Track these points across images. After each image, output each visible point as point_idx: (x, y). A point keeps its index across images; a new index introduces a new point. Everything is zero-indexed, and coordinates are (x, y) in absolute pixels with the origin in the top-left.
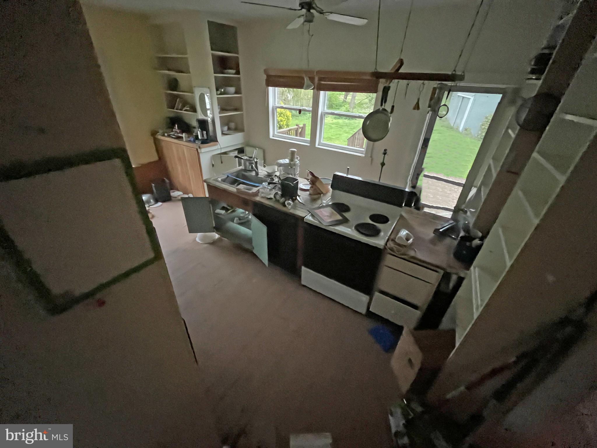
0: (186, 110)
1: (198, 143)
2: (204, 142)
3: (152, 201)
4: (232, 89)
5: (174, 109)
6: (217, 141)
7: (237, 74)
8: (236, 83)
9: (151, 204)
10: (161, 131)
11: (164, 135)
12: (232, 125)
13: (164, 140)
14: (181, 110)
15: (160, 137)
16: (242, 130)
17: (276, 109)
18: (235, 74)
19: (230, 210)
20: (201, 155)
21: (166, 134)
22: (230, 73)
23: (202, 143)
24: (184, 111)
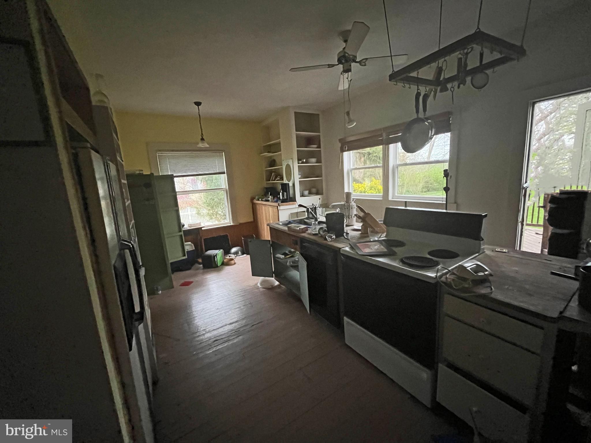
0: (278, 180)
1: (279, 202)
2: (284, 201)
3: (240, 252)
4: (314, 160)
5: (269, 181)
6: (296, 201)
7: (319, 148)
8: (316, 155)
9: (238, 255)
10: (257, 197)
11: (259, 200)
12: (314, 190)
13: (257, 203)
14: (274, 180)
15: (256, 201)
16: (321, 194)
17: (351, 171)
18: (317, 148)
19: (289, 255)
20: (280, 211)
21: (260, 200)
22: (313, 148)
23: (282, 202)
24: (276, 181)
